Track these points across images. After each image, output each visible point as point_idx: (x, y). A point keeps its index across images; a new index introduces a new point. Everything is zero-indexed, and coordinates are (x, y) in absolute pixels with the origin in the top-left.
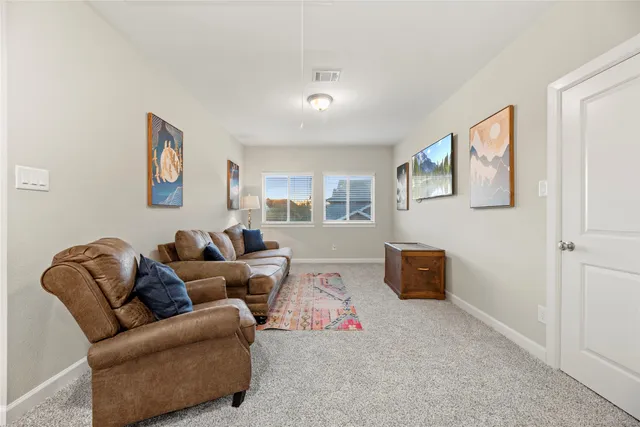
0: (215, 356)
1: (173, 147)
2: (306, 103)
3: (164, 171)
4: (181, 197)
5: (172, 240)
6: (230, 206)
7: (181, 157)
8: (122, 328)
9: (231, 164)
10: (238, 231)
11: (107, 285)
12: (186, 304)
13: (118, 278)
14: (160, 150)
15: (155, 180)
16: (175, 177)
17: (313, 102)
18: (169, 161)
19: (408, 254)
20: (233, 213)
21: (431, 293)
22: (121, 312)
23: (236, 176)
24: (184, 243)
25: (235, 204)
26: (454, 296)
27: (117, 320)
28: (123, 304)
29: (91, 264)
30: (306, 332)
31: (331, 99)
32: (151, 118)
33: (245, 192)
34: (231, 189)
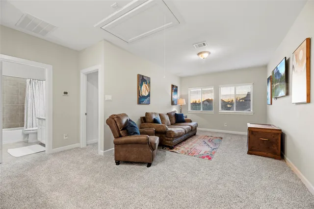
0: (142, 149)
1: (146, 83)
2: (197, 56)
3: (143, 92)
4: (149, 100)
5: (144, 116)
6: (173, 103)
7: (149, 87)
8: (121, 136)
9: (173, 86)
10: (173, 114)
11: (118, 125)
12: (137, 133)
13: (121, 123)
14: (141, 85)
15: (140, 96)
16: (147, 94)
17: (200, 55)
18: (145, 89)
19: (253, 130)
20: (174, 106)
21: (269, 154)
22: (121, 132)
23: (176, 91)
24: (148, 117)
25: (175, 102)
26: (287, 158)
27: (120, 134)
28: (122, 130)
29: (115, 119)
30: (185, 155)
31: (210, 53)
32: (139, 76)
33: (181, 97)
34: (173, 96)
